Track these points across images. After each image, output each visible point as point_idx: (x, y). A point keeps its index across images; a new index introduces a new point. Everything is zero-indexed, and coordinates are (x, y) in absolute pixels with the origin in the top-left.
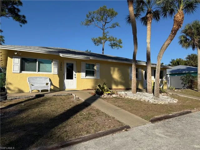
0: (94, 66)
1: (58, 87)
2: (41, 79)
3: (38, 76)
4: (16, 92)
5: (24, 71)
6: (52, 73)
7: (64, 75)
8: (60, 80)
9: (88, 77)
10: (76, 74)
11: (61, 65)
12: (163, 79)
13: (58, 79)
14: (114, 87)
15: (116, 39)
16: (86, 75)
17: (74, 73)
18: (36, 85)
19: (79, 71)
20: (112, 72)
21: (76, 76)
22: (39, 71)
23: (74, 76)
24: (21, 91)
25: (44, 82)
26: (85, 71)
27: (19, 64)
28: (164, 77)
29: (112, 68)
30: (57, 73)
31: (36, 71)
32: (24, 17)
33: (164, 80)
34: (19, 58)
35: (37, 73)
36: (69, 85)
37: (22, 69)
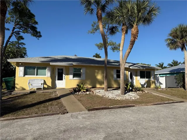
0: (80, 69)
1: (51, 86)
2: (38, 81)
3: (36, 79)
4: (21, 89)
5: (27, 75)
6: (47, 76)
7: (56, 77)
8: (52, 81)
9: (75, 78)
10: (65, 76)
11: (53, 70)
12: (151, 78)
13: (51, 80)
14: (98, 86)
15: (115, 43)
16: (74, 77)
17: (64, 75)
18: (34, 85)
19: (67, 74)
20: (96, 74)
21: (65, 78)
22: (37, 75)
23: (64, 78)
24: (24, 89)
25: (40, 83)
26: (73, 74)
27: (23, 71)
28: (152, 77)
29: (96, 71)
30: (50, 76)
31: (35, 75)
32: (39, 32)
33: (152, 80)
34: (23, 67)
35: (35, 76)
36: (60, 84)
37: (25, 74)
